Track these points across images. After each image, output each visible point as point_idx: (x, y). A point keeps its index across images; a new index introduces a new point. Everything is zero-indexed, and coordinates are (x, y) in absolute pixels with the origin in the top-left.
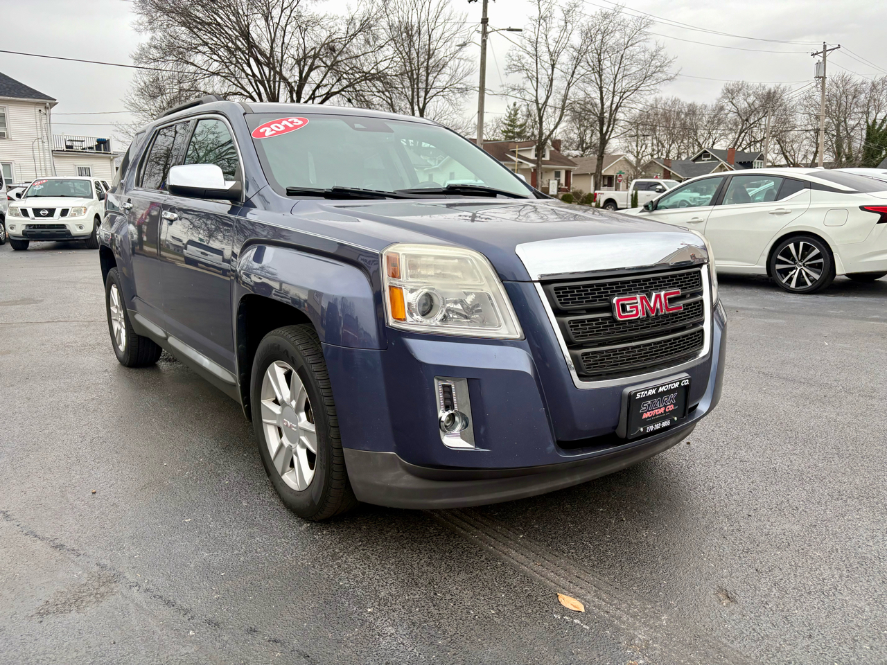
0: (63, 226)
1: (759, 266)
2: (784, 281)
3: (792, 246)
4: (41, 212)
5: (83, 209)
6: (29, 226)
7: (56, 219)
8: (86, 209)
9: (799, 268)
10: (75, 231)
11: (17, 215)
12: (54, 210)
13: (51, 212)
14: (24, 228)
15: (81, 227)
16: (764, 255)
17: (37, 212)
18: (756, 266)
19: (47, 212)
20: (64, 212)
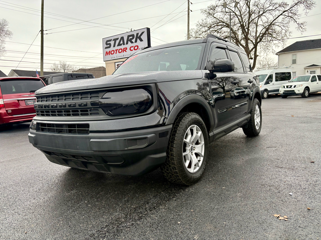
0: (294, 91)
4: (288, 87)
5: (301, 85)
6: (285, 91)
7: (292, 89)
8: (302, 85)
10: (297, 92)
11: (282, 88)
12: (292, 86)
13: (291, 86)
14: (283, 92)
15: (299, 91)
17: (287, 87)
19: (290, 87)
20: (295, 86)
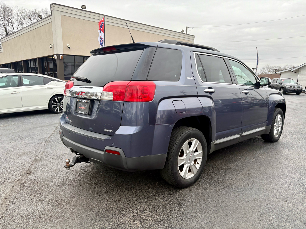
1: (46, 107)
2: (56, 110)
3: (56, 99)
9: (59, 106)
16: (47, 103)
18: (44, 107)
